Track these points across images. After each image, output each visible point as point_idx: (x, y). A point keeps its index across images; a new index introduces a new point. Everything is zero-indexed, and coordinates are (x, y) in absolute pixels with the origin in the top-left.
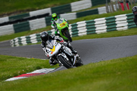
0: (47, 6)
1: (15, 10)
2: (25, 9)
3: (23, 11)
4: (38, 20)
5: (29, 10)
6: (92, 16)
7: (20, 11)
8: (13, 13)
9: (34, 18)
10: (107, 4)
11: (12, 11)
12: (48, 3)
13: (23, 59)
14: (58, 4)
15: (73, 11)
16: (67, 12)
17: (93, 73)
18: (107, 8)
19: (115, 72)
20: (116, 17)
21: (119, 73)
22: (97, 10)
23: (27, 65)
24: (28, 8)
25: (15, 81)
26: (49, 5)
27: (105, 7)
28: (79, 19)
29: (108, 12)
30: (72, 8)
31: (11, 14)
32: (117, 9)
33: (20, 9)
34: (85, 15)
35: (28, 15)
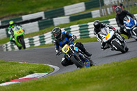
0: (40, 9)
1: (8, 14)
2: (17, 13)
3: (15, 15)
4: (30, 24)
5: (22, 14)
6: (85, 20)
7: (13, 15)
8: (6, 17)
9: (27, 22)
10: (100, 8)
11: (5, 15)
12: (41, 6)
13: (16, 64)
14: (51, 8)
15: (66, 14)
16: (60, 16)
17: (86, 78)
18: (101, 12)
19: (108, 77)
20: (109, 20)
21: (113, 77)
22: (90, 13)
23: (20, 70)
24: (20, 12)
25: (7, 86)
26: (42, 9)
27: (98, 11)
28: (72, 23)
29: (102, 16)
30: (66, 11)
31: (3, 18)
32: (111, 12)
33: (12, 13)
34: (79, 19)
35: (21, 19)
